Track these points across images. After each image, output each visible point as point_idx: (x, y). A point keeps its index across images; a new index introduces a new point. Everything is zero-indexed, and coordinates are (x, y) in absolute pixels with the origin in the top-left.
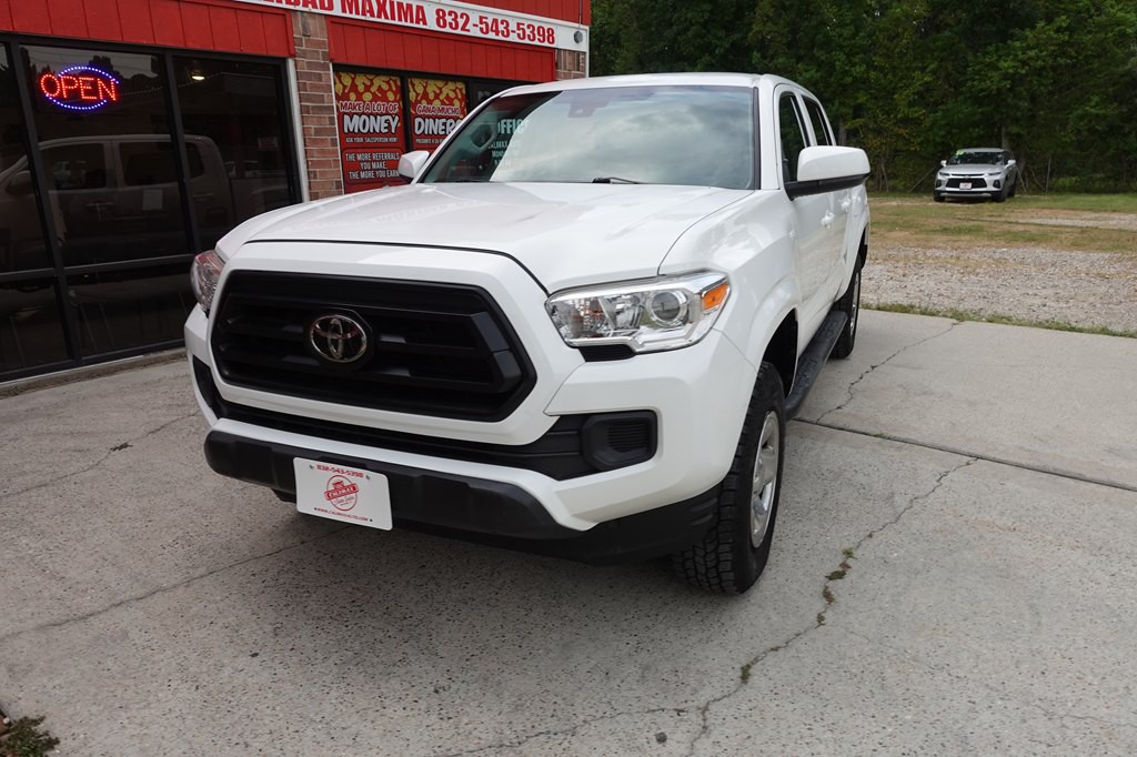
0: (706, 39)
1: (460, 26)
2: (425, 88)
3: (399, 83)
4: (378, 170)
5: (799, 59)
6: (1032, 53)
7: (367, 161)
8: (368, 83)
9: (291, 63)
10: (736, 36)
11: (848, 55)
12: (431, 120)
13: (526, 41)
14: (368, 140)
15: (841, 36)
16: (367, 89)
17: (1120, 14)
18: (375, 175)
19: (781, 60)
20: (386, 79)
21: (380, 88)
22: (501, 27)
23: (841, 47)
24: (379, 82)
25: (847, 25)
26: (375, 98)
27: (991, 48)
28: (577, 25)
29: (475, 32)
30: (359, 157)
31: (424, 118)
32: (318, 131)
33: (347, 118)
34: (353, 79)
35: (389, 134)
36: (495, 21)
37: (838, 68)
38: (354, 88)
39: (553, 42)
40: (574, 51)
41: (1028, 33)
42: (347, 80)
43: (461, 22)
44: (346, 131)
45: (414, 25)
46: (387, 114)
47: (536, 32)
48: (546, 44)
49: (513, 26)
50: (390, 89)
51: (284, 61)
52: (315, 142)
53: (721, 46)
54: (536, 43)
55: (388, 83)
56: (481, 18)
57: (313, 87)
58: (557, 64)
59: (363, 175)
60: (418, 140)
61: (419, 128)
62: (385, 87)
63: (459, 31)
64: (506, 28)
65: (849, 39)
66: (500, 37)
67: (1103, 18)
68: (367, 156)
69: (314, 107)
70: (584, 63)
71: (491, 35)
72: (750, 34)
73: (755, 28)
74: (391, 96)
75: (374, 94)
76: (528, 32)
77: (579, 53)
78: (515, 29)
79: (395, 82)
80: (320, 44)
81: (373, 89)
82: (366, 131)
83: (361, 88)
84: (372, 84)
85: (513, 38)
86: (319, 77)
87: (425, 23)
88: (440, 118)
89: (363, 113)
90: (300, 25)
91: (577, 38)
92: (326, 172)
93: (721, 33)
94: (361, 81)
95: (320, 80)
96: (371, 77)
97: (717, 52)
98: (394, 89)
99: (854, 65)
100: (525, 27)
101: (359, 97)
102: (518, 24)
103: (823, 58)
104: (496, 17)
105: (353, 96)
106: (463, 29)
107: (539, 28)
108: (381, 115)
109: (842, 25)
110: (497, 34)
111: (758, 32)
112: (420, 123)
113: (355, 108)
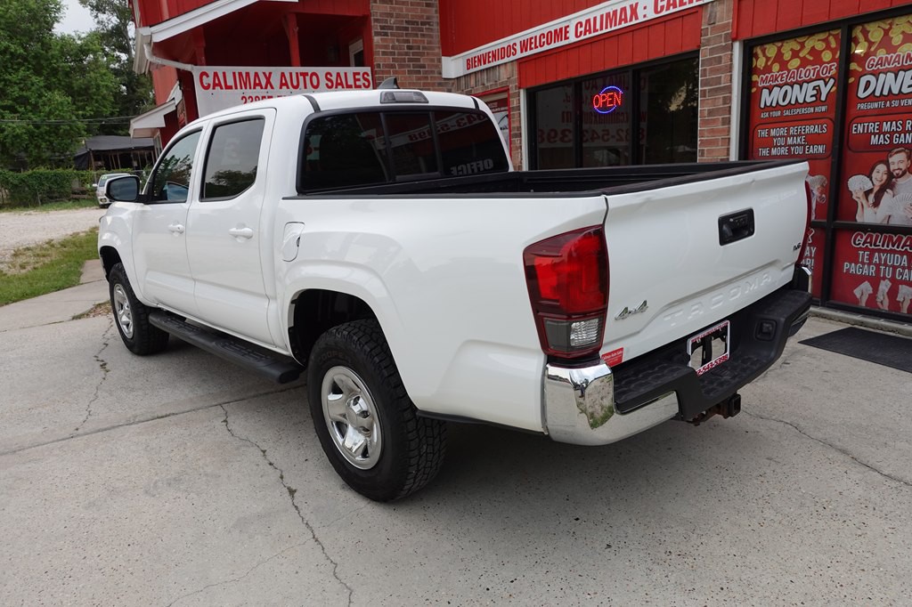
2: (886, 32)
4: (795, 145)
7: (781, 137)
8: (798, 48)
12: (889, 75)
14: (787, 113)
16: (796, 55)
18: (789, 151)
20: (822, 36)
21: (812, 51)
24: (815, 42)
26: (804, 63)
30: (773, 133)
31: (876, 74)
34: (778, 49)
35: (817, 103)
38: (779, 55)
42: (771, 51)
44: (762, 106)
46: (818, 79)
55: (826, 41)
59: (774, 152)
60: (862, 106)
61: (865, 90)
62: (820, 46)
68: (782, 131)
74: (827, 56)
75: (804, 59)
81: (803, 53)
82: (786, 103)
83: (787, 56)
84: (803, 47)
88: (907, 69)
89: (786, 84)
94: (788, 47)
98: (834, 45)
101: (784, 66)
105: (776, 67)
108: (808, 82)
112: (868, 83)
113: (776, 79)
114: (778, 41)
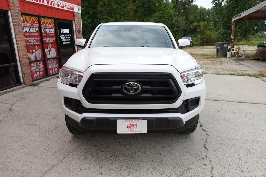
0: (87, 10)
1: (53, 4)
2: (44, 20)
3: (37, 19)
4: (34, 42)
5: (109, 16)
6: (156, 18)
7: (31, 40)
8: (30, 18)
9: (9, 12)
10: (95, 10)
11: (120, 16)
12: (46, 29)
13: (68, 10)
14: (31, 34)
15: (118, 12)
16: (30, 20)
17: (170, 11)
18: (33, 44)
19: (105, 16)
20: (34, 17)
21: (33, 20)
22: (62, 6)
23: (118, 14)
24: (32, 18)
25: (119, 9)
26: (32, 23)
27: (148, 16)
28: (78, 6)
29: (56, 6)
30: (29, 39)
31: (44, 28)
32: (19, 32)
33: (25, 28)
34: (26, 17)
35: (36, 33)
36: (60, 4)
37: (118, 19)
38: (26, 20)
39: (74, 10)
40: (78, 13)
41: (155, 14)
42: (24, 17)
43: (53, 3)
44: (25, 31)
45: (41, 3)
46: (35, 27)
47: (70, 7)
48: (72, 11)
49: (64, 6)
50: (35, 20)
51: (7, 11)
52: (18, 34)
53: (91, 12)
54: (70, 10)
55: (35, 18)
56: (57, 3)
57: (17, 19)
58: (74, 16)
59: (30, 44)
60: (43, 34)
61: (43, 31)
62: (34, 20)
63: (52, 6)
64: (63, 6)
65: (120, 13)
66: (62, 8)
67: (168, 12)
68: (31, 39)
69: (17, 25)
70: (80, 16)
71: (60, 8)
72: (98, 10)
73: (99, 9)
74: (36, 22)
75: (31, 21)
76: (68, 7)
77: (79, 13)
78: (65, 6)
79: (36, 18)
80: (17, 7)
81: (31, 20)
82: (30, 32)
83: (28, 20)
84: (31, 19)
85: (65, 9)
86: (18, 16)
87: (44, 3)
88: (48, 28)
89: (29, 27)
90: (11, 1)
91: (79, 9)
92: (22, 43)
93: (91, 9)
94: (28, 18)
95: (18, 17)
96: (30, 17)
97: (90, 13)
98: (36, 20)
99: (121, 18)
100: (67, 6)
101: (28, 22)
102: (66, 5)
103: (115, 16)
104: (61, 3)
105: (26, 22)
106: (53, 5)
107: (70, 6)
108: (34, 27)
109: (118, 9)
110: (61, 7)
111: (99, 10)
112: (43, 30)
113: (27, 25)
114: (25, 15)
